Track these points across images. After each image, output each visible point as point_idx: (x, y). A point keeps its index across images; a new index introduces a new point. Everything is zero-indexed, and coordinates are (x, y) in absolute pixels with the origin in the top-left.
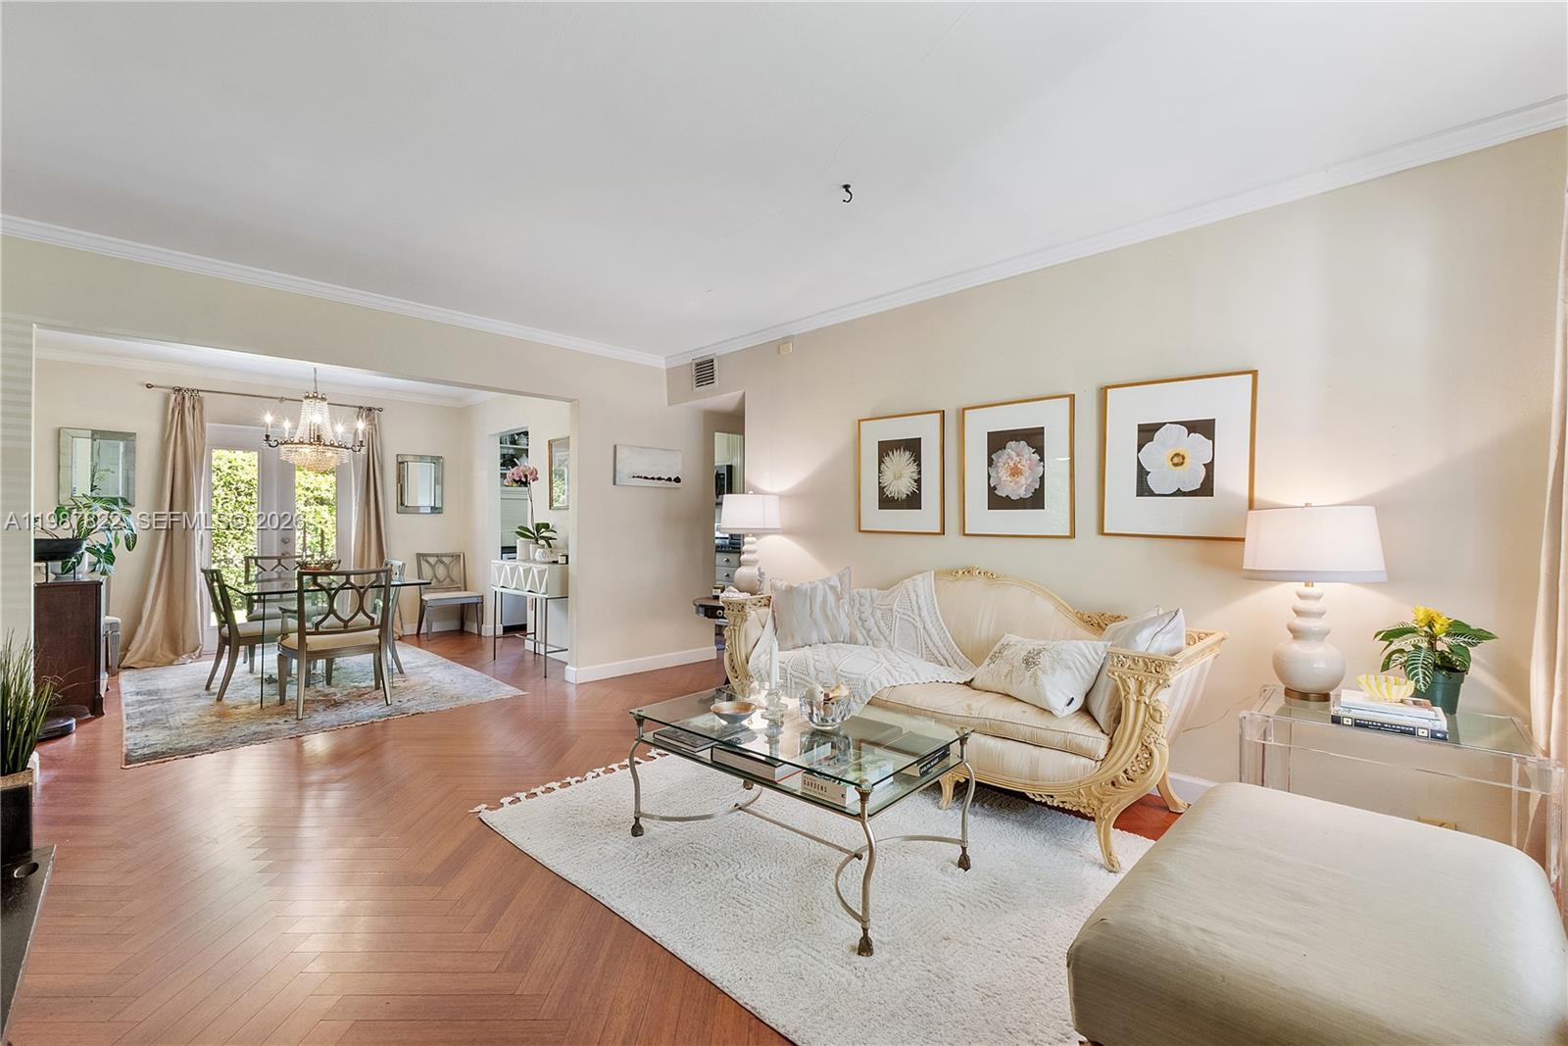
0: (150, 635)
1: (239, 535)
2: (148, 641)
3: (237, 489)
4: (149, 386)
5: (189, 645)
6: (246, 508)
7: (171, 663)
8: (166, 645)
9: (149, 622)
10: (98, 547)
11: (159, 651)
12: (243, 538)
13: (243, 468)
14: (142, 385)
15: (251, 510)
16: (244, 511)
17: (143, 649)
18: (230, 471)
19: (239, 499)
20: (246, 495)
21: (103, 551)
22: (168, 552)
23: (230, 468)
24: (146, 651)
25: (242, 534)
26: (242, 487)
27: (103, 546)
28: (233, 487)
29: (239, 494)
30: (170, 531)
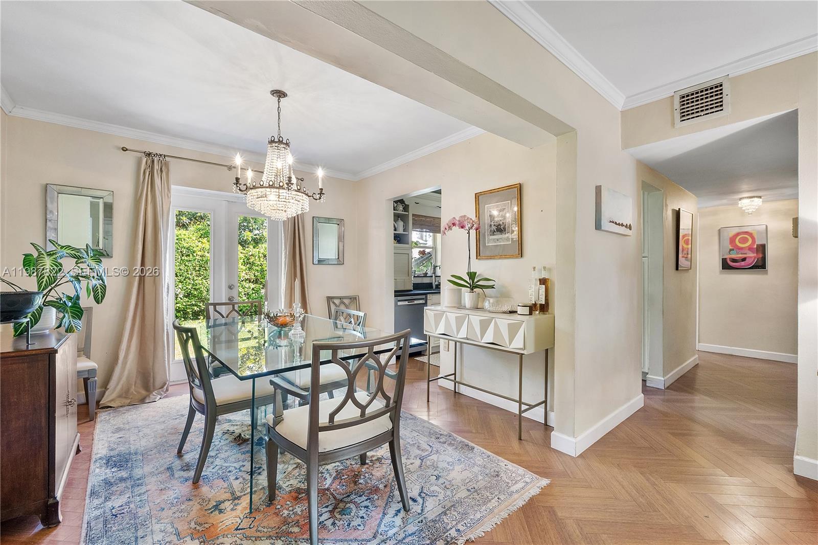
0: (126, 373)
1: (182, 280)
2: (124, 379)
3: (181, 252)
4: (124, 149)
5: (158, 383)
6: (187, 264)
7: (142, 401)
8: (139, 382)
9: (125, 363)
10: (64, 299)
11: (133, 387)
12: (185, 282)
13: (184, 240)
14: (118, 148)
15: (189, 265)
16: (186, 266)
17: (119, 387)
18: (177, 241)
19: (183, 258)
20: (186, 256)
21: (70, 304)
22: (141, 295)
23: (177, 240)
24: (122, 389)
25: (184, 280)
26: (185, 251)
27: (70, 298)
28: (180, 251)
29: (183, 256)
30: (142, 279)
